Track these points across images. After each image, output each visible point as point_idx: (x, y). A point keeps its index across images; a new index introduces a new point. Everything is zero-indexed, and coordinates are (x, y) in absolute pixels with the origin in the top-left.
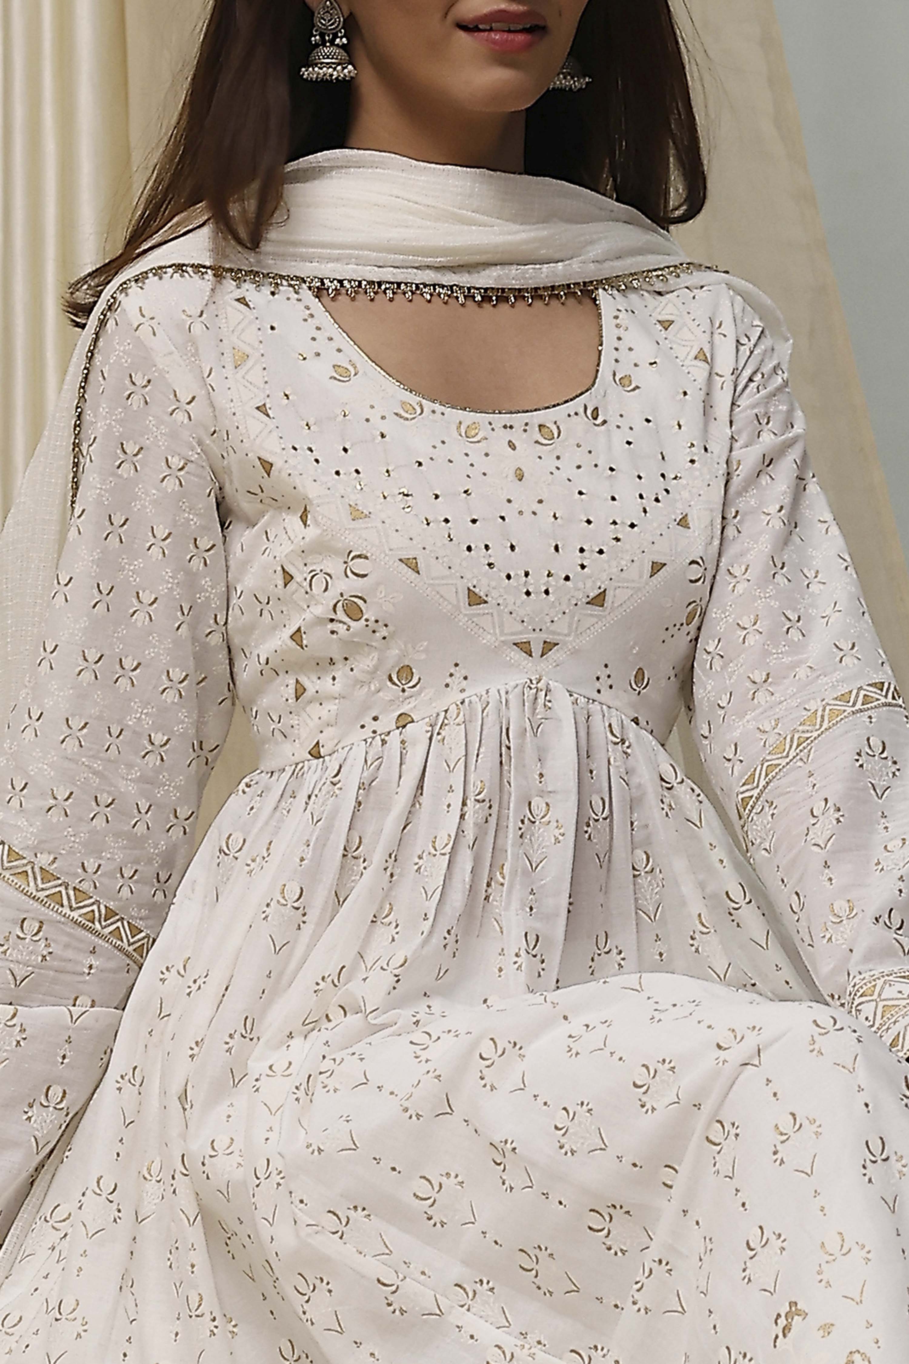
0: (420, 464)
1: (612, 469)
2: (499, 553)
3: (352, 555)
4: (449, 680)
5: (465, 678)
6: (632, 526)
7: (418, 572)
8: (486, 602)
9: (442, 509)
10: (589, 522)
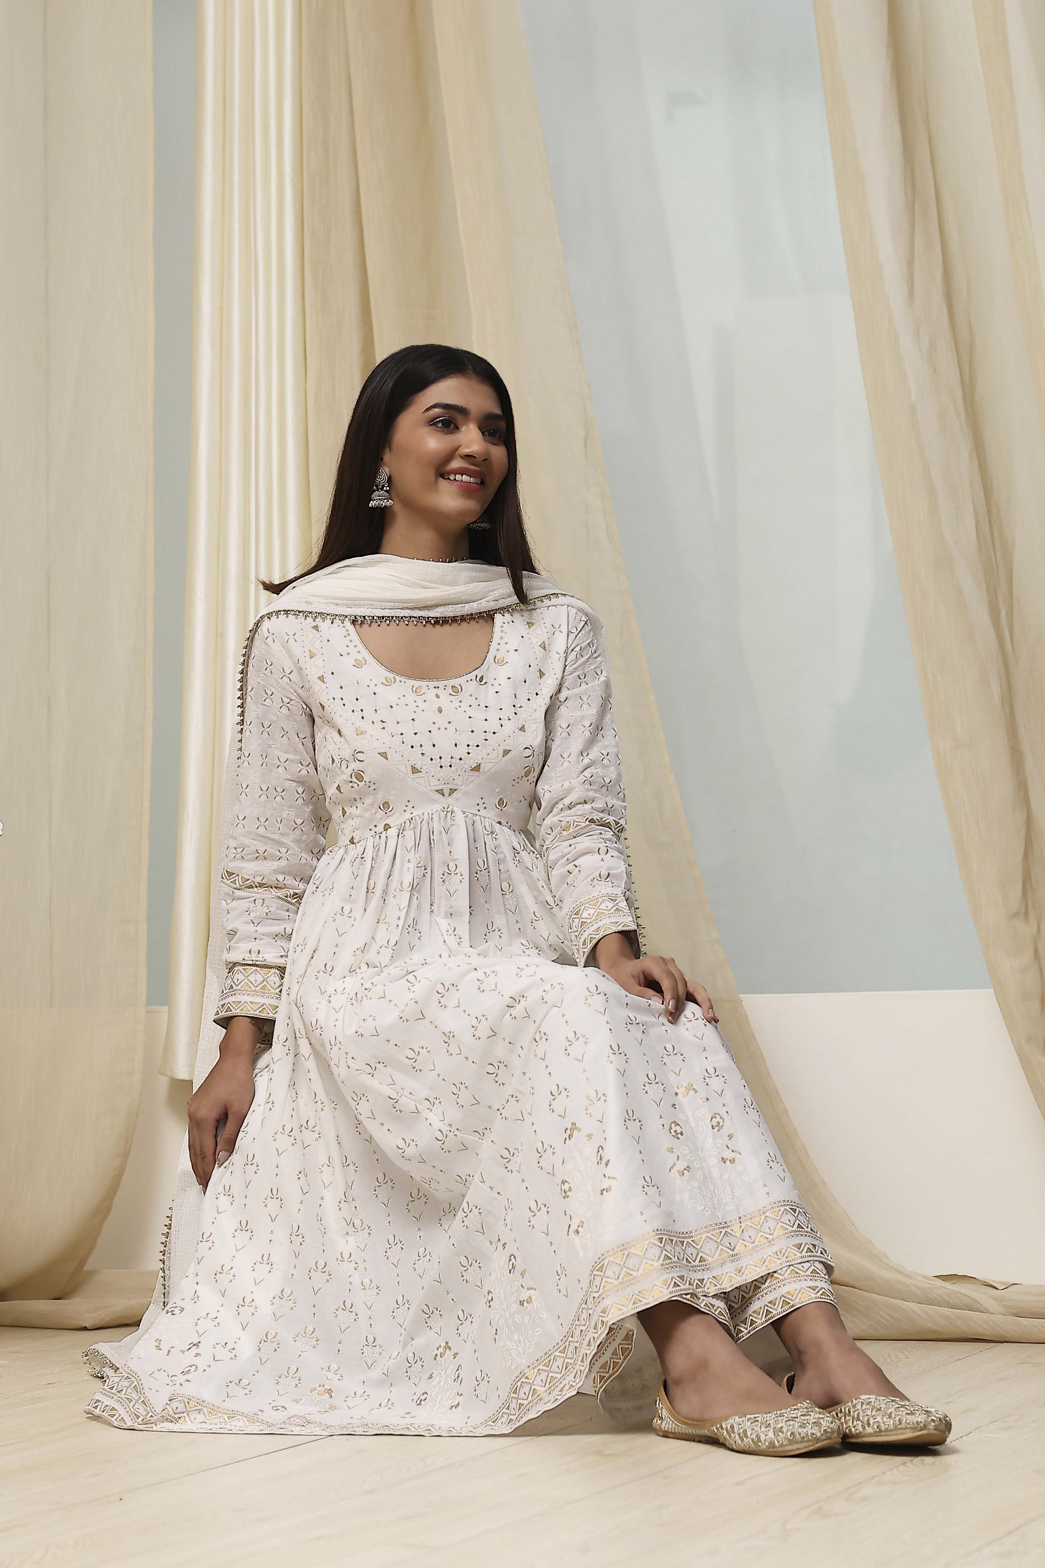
0: (392, 707)
1: (486, 707)
2: (428, 748)
3: (356, 752)
4: (405, 808)
5: (413, 807)
6: (494, 733)
7: (387, 759)
8: (421, 772)
9: (400, 729)
10: (472, 731)
